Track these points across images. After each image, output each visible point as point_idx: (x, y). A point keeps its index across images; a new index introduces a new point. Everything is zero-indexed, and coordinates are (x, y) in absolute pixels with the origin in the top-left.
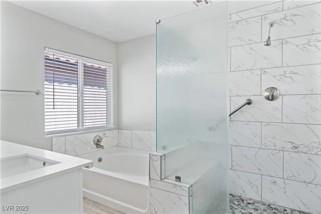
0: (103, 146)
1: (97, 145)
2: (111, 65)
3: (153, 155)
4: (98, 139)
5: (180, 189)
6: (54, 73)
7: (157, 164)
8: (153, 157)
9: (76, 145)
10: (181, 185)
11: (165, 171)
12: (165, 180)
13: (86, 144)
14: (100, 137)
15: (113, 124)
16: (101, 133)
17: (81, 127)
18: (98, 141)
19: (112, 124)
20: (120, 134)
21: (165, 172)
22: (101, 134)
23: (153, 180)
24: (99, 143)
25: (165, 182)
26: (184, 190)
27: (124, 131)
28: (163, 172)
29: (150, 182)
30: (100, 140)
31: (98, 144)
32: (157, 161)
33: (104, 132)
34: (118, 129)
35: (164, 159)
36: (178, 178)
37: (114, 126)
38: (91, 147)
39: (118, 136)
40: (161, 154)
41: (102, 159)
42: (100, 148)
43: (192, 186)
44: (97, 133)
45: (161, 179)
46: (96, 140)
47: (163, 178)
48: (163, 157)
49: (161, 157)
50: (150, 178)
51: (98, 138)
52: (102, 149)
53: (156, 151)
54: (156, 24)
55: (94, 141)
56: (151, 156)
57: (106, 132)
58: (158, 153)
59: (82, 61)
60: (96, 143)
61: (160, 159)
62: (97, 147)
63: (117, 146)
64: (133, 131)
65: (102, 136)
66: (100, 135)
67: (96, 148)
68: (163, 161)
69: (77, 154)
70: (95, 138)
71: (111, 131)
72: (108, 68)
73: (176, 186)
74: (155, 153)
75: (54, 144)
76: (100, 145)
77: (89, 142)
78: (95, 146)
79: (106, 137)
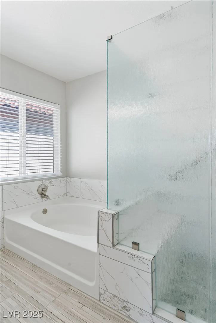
0: (48, 196)
1: (41, 195)
2: (58, 106)
3: (103, 213)
5: (139, 261)
7: (108, 226)
8: (103, 216)
9: (16, 195)
10: (141, 255)
11: (118, 233)
12: (119, 247)
13: (28, 194)
14: (45, 186)
15: (61, 172)
17: (23, 175)
18: (43, 190)
19: (59, 171)
20: (68, 182)
21: (118, 236)
22: (46, 183)
23: (104, 246)
24: (43, 192)
25: (118, 249)
26: (144, 263)
27: (73, 179)
28: (115, 235)
29: (99, 248)
30: (45, 190)
31: (43, 194)
32: (108, 221)
33: (50, 181)
34: (67, 177)
35: (118, 219)
36: (136, 245)
37: (61, 174)
38: (35, 198)
39: (66, 184)
40: (113, 212)
41: (47, 211)
42: (45, 198)
43: (156, 257)
44: (42, 181)
45: (114, 246)
46: (41, 189)
47: (115, 244)
48: (116, 216)
49: (113, 216)
50: (98, 243)
51: (43, 187)
52: (47, 199)
53: (106, 207)
54: (107, 42)
55: (38, 190)
56: (100, 213)
57: (52, 180)
58: (110, 209)
59: (24, 100)
60: (40, 193)
61: (111, 219)
62: (42, 197)
63: (66, 195)
64: (82, 180)
67: (40, 198)
68: (116, 221)
69: (17, 206)
70: (39, 186)
71: (59, 179)
72: (55, 110)
73: (133, 257)
74: (105, 210)
76: (45, 195)
77: (32, 192)
78: (39, 196)
79: (52, 186)
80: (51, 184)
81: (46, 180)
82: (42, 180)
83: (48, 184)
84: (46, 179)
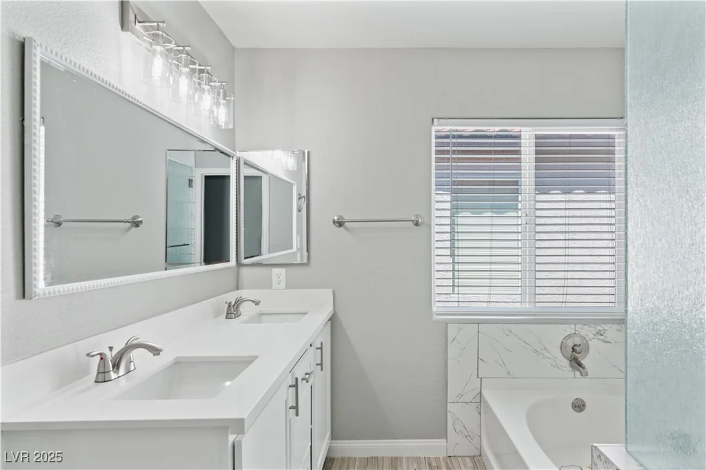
0: (585, 368)
1: (570, 361)
3: (600, 456)
4: (575, 345)
6: (452, 174)
8: (600, 465)
9: (507, 350)
13: (536, 351)
14: (583, 338)
16: (586, 327)
18: (575, 350)
22: (587, 332)
24: (576, 355)
30: (580, 349)
31: (575, 360)
33: (599, 328)
38: (554, 364)
42: (578, 371)
44: (574, 326)
46: (569, 346)
51: (577, 341)
52: (581, 375)
55: (562, 348)
56: (594, 454)
57: (606, 327)
59: (530, 131)
60: (567, 354)
62: (573, 368)
65: (591, 336)
66: (583, 333)
67: (569, 369)
69: (509, 373)
70: (569, 336)
75: (450, 338)
76: (580, 365)
77: (545, 349)
78: (566, 363)
79: (606, 342)
80: (602, 337)
81: (585, 325)
82: (576, 322)
83: (592, 336)
84: (585, 323)
